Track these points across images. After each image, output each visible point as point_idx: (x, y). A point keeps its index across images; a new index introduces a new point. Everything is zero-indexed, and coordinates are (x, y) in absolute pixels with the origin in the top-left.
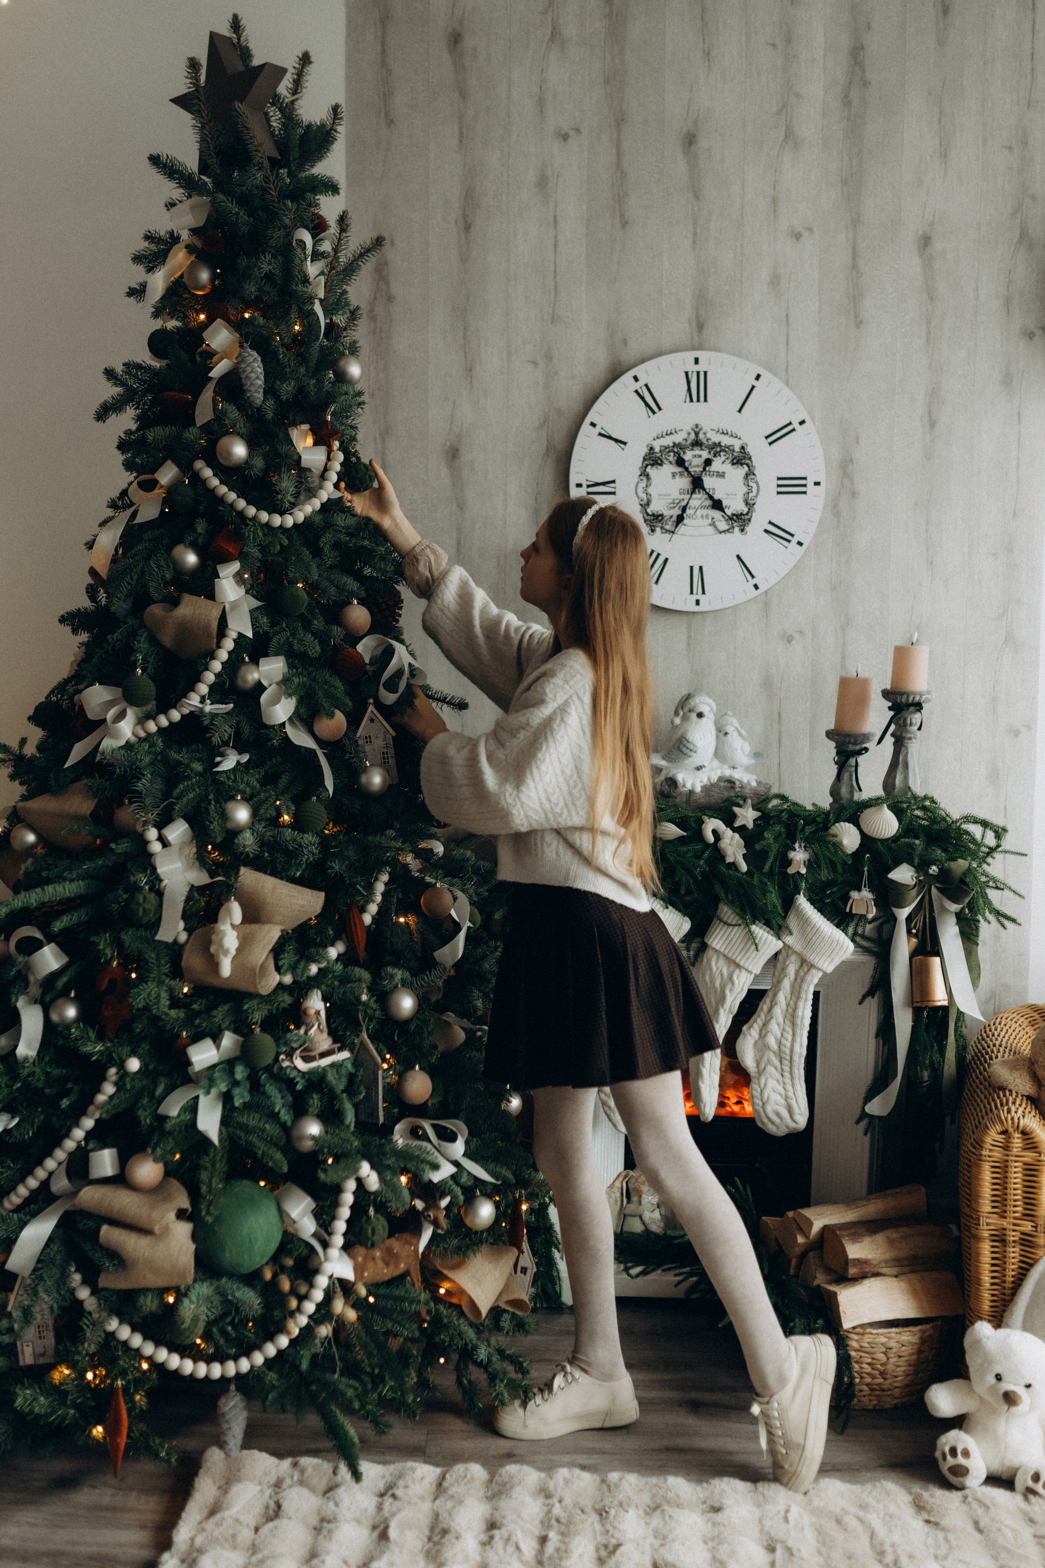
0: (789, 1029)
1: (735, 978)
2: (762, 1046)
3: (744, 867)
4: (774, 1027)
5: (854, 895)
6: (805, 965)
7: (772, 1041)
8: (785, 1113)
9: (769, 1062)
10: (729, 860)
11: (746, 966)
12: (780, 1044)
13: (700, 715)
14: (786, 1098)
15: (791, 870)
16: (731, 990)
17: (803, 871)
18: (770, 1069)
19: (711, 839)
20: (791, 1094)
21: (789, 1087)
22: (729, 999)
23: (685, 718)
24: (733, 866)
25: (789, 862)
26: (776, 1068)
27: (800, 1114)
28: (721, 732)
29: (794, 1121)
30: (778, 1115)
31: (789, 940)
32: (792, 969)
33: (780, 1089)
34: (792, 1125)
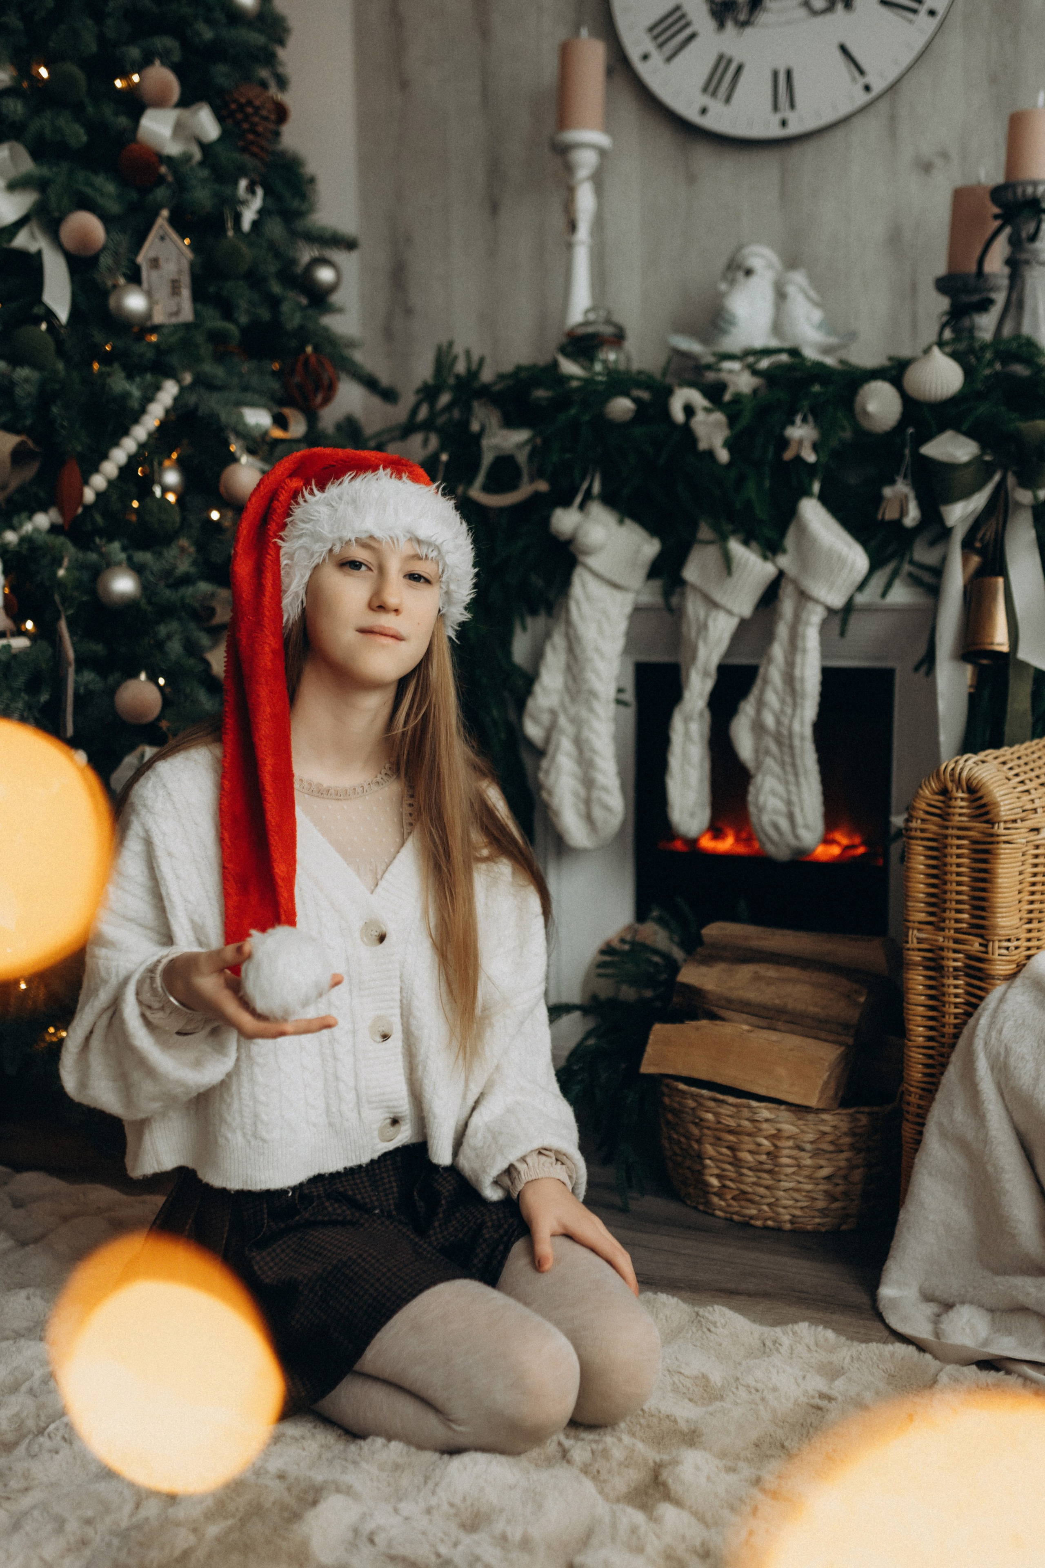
0: (789, 700)
1: (710, 623)
2: (758, 728)
3: (723, 456)
4: (772, 698)
5: (888, 492)
6: (803, 596)
7: (769, 720)
8: (784, 823)
9: (767, 752)
10: (703, 445)
11: (729, 605)
12: (778, 722)
13: (749, 272)
14: (789, 803)
15: (788, 455)
16: (705, 641)
17: (811, 457)
18: (769, 762)
19: (678, 415)
20: (795, 798)
21: (793, 788)
22: (702, 652)
23: (732, 282)
24: (710, 454)
25: (784, 443)
26: (775, 758)
27: (807, 827)
28: (781, 295)
29: (797, 837)
30: (776, 827)
31: (784, 561)
32: (787, 606)
33: (780, 789)
34: (793, 842)
